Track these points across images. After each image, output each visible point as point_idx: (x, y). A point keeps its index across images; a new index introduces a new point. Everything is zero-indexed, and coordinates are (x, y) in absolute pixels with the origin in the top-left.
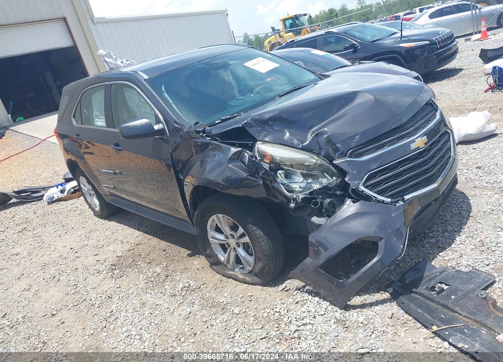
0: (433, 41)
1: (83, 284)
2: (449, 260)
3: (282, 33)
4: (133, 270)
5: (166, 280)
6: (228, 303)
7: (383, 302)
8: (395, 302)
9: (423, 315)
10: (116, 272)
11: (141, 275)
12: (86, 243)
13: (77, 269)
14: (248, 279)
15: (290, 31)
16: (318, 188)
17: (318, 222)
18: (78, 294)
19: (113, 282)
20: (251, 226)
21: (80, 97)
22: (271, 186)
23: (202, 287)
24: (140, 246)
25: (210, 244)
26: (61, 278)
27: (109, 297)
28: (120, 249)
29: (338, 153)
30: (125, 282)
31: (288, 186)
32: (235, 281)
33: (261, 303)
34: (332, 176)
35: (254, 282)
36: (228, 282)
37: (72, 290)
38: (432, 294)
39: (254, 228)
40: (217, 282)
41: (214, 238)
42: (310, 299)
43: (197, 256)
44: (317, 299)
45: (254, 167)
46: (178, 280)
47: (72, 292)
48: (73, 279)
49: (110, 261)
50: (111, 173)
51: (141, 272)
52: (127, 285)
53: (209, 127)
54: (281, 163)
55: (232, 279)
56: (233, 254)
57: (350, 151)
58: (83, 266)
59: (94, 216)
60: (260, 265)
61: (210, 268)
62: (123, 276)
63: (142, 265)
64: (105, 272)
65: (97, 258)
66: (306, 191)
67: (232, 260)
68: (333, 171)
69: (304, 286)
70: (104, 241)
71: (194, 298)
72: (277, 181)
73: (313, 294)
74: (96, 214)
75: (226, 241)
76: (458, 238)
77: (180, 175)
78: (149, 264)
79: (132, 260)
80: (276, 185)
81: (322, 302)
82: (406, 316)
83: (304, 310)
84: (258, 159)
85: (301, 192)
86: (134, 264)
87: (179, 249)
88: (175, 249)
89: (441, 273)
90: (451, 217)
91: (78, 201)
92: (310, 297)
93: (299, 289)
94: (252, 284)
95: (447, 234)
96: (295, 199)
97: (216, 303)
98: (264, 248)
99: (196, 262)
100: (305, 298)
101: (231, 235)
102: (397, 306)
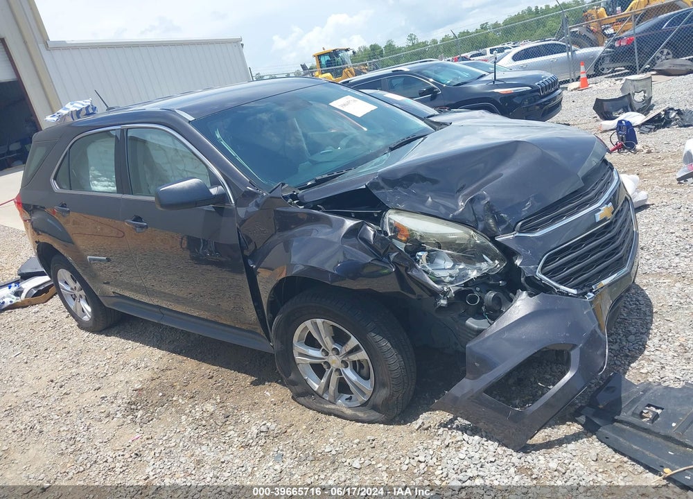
0: (536, 87)
1: (86, 437)
2: (646, 374)
3: (317, 73)
4: (167, 409)
5: (228, 423)
6: (338, 453)
7: (576, 437)
8: (594, 436)
9: (643, 453)
10: (139, 414)
11: (184, 417)
12: (74, 370)
13: (69, 413)
14: (361, 415)
15: (326, 72)
16: (476, 277)
17: (476, 327)
18: (79, 452)
19: (138, 430)
20: (373, 334)
21: (68, 148)
22: (406, 275)
23: (289, 431)
24: (169, 372)
25: (296, 365)
26: (44, 429)
27: (136, 454)
28: (137, 379)
29: (503, 226)
30: (158, 429)
31: (432, 274)
32: (339, 420)
33: (392, 450)
34: (493, 260)
35: (373, 418)
36: (328, 421)
37: (68, 446)
38: (643, 422)
39: (378, 338)
40: (311, 422)
41: (304, 355)
42: (467, 439)
43: (266, 383)
44: (477, 438)
45: (382, 248)
46: (246, 421)
47: (70, 450)
48: (65, 428)
49: (125, 397)
50: (100, 260)
51: (180, 412)
52: (162, 434)
53: (300, 189)
54: (423, 241)
55: (335, 415)
56: (335, 378)
57: (520, 223)
58: (78, 408)
59: (78, 330)
60: (384, 393)
61: (293, 401)
62: (152, 420)
63: (180, 401)
64: (119, 415)
65: (101, 394)
66: (460, 281)
67: (333, 386)
68: (495, 252)
69: (452, 421)
70: (107, 367)
71: (281, 447)
72: (416, 268)
73: (468, 432)
74: (82, 326)
75: (323, 359)
76: (649, 343)
77: (250, 262)
78: (192, 400)
79: (161, 394)
80: (414, 273)
81: (486, 443)
82: (617, 456)
83: (462, 456)
84: (390, 235)
85: (451, 283)
86: (166, 400)
87: (234, 375)
88: (227, 375)
89: (645, 391)
90: (629, 314)
91: (46, 307)
92: (466, 436)
93: (445, 426)
94: (369, 422)
95: (632, 338)
96: (445, 294)
97: (320, 455)
98: (393, 367)
99: (268, 393)
100: (459, 438)
101: (334, 349)
102: (600, 442)
